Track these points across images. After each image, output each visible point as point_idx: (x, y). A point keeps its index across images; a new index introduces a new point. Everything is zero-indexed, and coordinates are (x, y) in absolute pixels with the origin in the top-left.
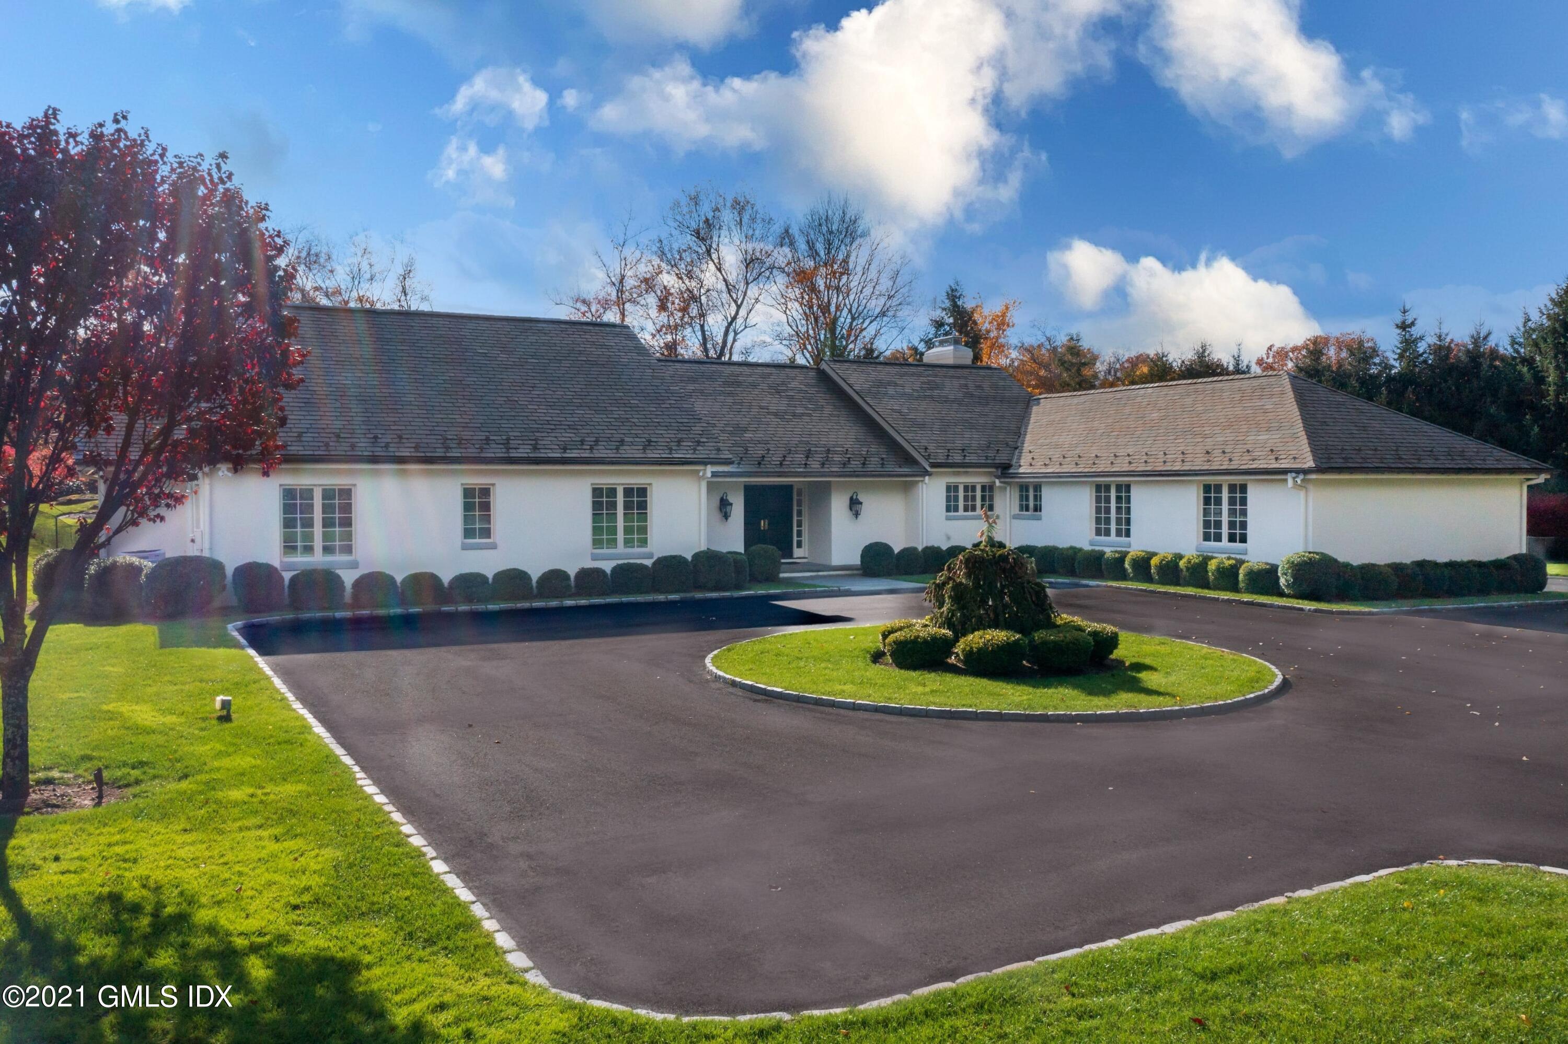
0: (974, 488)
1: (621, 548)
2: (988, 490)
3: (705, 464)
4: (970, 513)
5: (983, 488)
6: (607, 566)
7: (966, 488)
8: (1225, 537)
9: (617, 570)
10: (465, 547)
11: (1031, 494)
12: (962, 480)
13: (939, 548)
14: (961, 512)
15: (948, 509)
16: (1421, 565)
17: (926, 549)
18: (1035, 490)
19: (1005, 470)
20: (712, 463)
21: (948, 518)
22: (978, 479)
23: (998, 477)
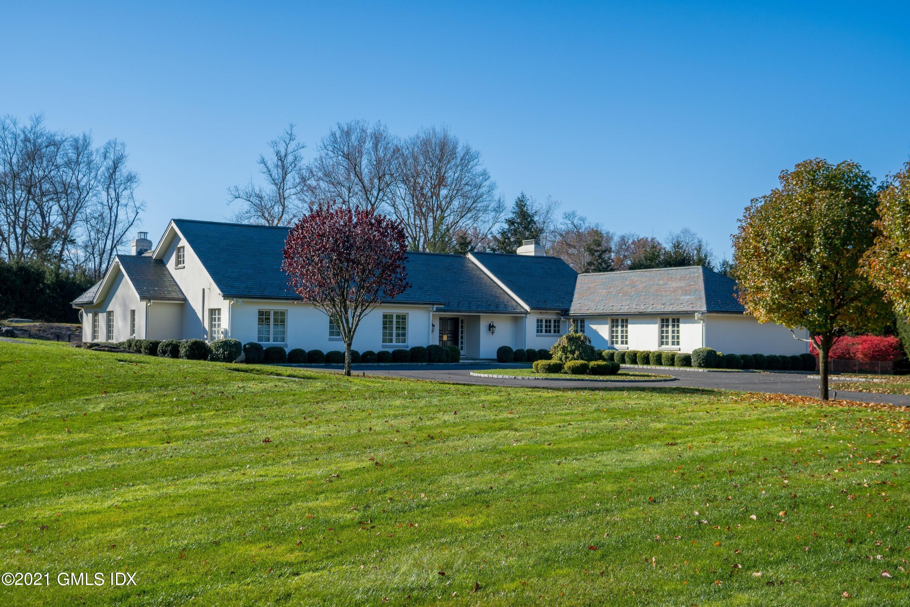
0: (550, 321)
1: (394, 343)
2: (557, 322)
3: (433, 304)
4: (548, 334)
5: (555, 321)
6: (391, 350)
7: (546, 321)
8: (670, 343)
9: (394, 352)
10: (330, 340)
11: (579, 324)
12: (544, 317)
13: (534, 350)
14: (544, 333)
15: (538, 332)
16: (755, 356)
17: (528, 351)
18: (581, 322)
19: (565, 312)
20: (436, 304)
21: (537, 336)
22: (552, 317)
23: (562, 315)
